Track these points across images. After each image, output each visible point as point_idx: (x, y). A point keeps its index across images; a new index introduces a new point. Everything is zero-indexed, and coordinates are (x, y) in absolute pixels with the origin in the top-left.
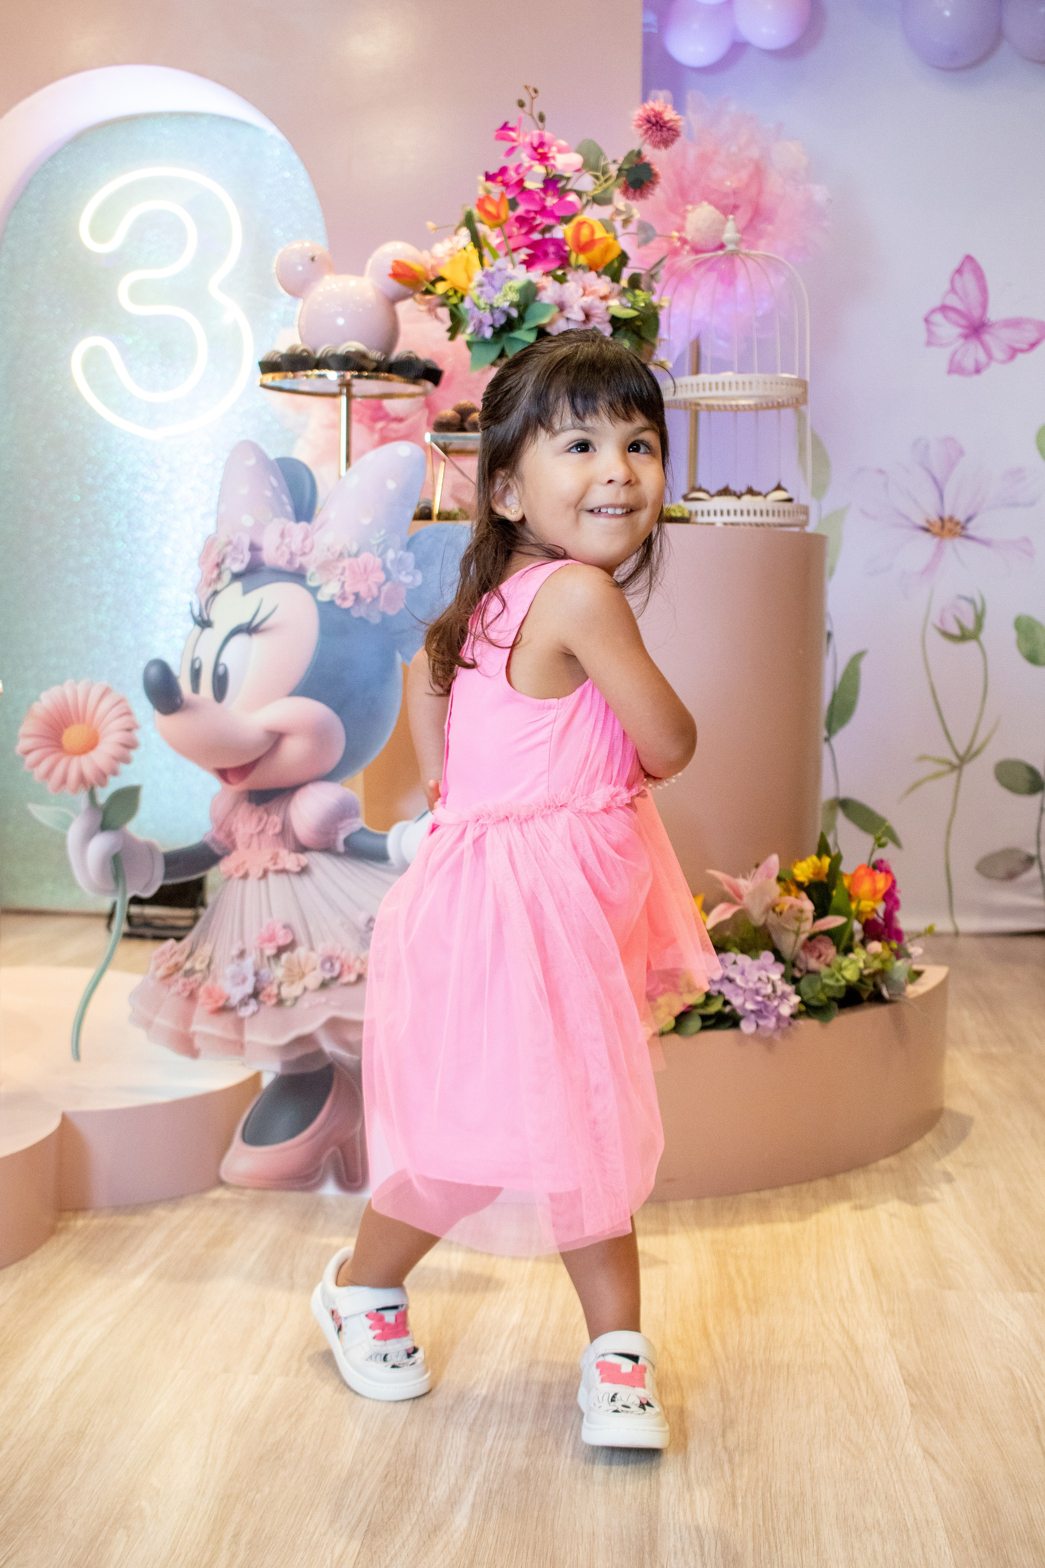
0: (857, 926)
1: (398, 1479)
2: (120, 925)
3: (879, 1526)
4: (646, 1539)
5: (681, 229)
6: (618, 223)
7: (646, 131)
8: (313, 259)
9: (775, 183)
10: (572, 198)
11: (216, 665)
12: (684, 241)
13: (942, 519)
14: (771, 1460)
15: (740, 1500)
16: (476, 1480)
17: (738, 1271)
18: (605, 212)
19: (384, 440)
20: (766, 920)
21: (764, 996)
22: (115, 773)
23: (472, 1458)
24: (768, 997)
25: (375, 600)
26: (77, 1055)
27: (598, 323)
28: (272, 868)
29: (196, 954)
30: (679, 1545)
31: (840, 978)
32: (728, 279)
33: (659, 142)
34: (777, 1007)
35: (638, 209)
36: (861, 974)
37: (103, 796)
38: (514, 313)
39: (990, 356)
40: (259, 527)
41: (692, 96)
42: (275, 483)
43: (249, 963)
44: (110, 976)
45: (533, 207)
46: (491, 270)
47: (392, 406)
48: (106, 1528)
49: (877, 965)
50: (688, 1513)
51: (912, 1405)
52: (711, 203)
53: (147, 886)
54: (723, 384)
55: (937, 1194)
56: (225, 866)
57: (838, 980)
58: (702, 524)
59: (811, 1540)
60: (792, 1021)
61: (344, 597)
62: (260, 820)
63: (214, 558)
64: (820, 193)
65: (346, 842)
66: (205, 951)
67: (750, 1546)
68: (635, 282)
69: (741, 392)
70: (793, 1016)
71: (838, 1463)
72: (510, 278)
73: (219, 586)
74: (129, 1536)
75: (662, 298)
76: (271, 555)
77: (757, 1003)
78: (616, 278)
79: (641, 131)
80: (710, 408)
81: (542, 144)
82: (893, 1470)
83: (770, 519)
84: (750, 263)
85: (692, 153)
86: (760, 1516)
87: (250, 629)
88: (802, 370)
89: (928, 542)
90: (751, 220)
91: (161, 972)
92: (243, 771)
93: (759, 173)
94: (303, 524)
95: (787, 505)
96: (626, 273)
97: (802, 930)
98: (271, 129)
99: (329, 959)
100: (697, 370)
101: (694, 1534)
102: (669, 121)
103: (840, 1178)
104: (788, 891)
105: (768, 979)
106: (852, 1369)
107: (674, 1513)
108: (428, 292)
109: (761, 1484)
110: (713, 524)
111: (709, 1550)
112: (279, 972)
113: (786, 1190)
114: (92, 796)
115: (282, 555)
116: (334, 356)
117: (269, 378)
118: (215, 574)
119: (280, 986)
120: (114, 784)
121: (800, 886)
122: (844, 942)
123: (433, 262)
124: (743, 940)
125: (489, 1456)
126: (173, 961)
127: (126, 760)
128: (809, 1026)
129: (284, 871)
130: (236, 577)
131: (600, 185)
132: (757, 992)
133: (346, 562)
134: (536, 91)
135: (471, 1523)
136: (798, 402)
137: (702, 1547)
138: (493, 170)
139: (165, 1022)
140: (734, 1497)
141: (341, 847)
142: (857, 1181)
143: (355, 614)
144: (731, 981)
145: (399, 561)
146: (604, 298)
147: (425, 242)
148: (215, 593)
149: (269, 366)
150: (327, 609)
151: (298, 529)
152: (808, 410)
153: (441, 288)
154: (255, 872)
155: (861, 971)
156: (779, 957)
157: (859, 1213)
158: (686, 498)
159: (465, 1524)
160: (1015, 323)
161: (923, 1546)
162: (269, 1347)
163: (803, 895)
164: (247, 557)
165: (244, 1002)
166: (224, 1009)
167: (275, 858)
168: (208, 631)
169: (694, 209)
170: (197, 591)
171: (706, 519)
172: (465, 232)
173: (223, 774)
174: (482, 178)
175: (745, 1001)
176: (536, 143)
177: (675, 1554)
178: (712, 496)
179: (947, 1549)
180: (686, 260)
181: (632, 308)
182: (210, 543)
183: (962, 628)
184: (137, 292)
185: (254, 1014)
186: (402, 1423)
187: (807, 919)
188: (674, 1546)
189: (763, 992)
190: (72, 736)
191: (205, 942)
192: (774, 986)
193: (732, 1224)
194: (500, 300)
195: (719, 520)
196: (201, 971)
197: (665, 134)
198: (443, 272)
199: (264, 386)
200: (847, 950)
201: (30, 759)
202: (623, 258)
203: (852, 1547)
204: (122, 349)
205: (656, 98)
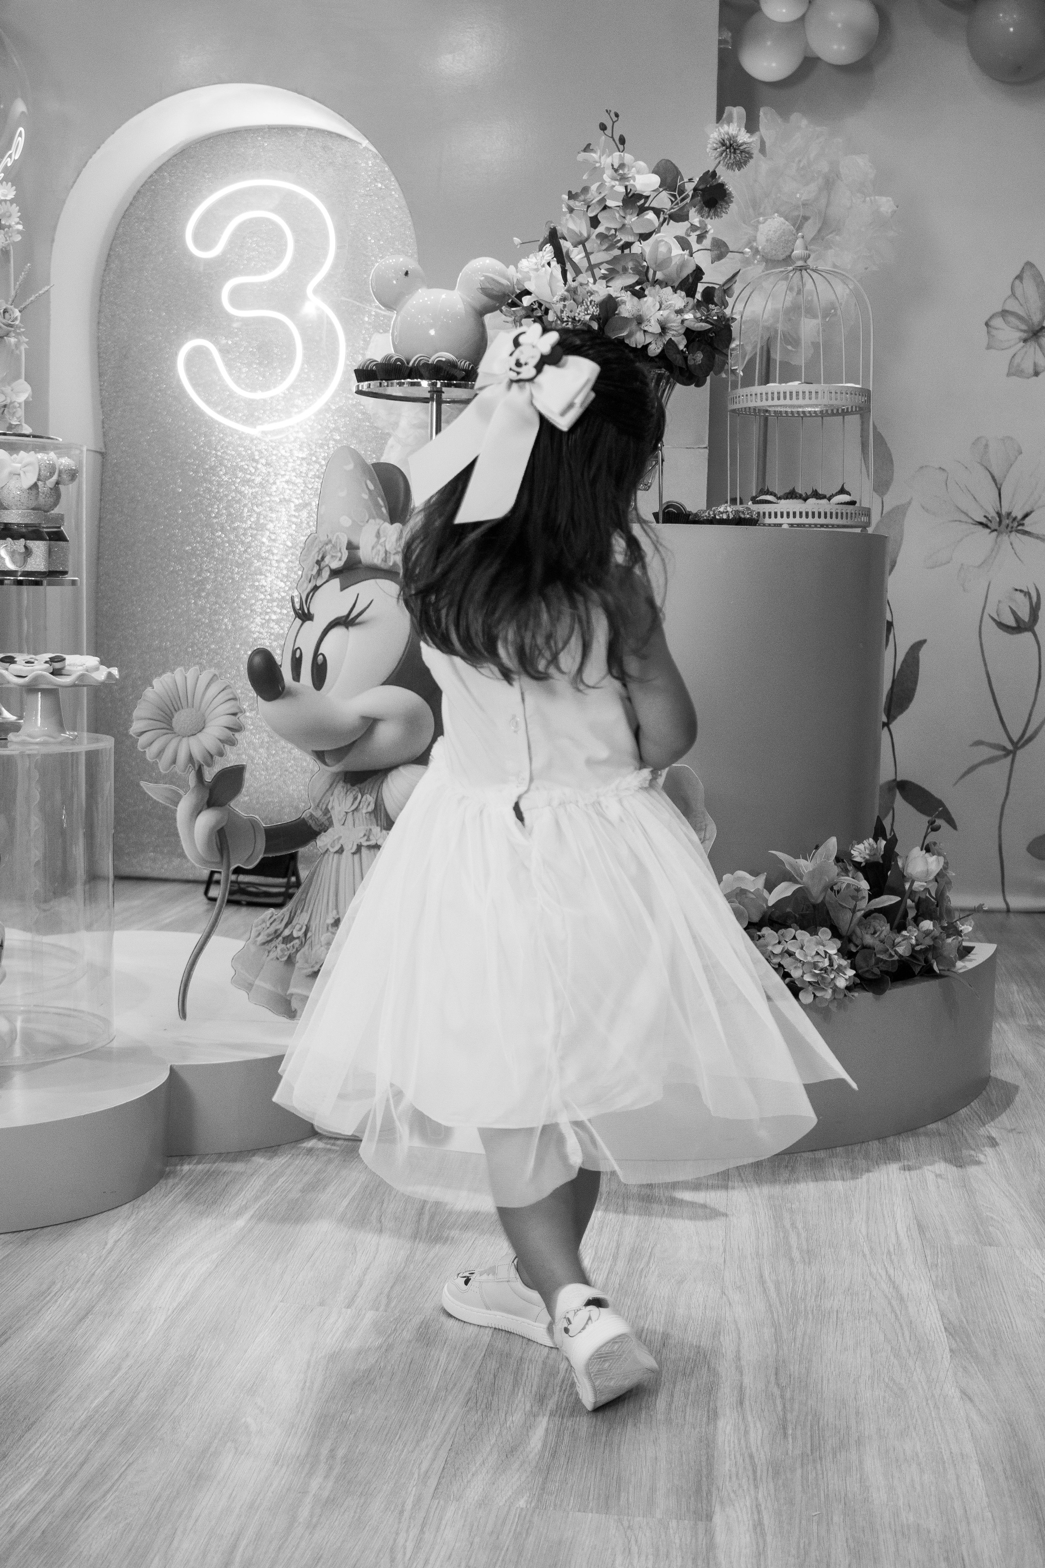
0: (910, 905)
1: (478, 1405)
2: (221, 892)
3: (918, 1457)
4: (704, 1464)
5: (753, 240)
6: (692, 239)
7: (721, 153)
8: (407, 274)
10: (650, 216)
11: (316, 654)
12: (756, 251)
13: (999, 514)
14: (819, 1396)
15: (790, 1432)
16: (549, 1408)
17: (793, 1225)
18: (680, 228)
20: (824, 898)
21: (821, 970)
22: (221, 754)
23: (546, 1389)
24: (825, 970)
26: (183, 1013)
27: (674, 335)
28: (365, 844)
29: (294, 922)
30: (734, 1470)
31: (893, 953)
33: (732, 164)
34: (832, 980)
35: (715, 227)
36: (913, 949)
37: (209, 775)
38: (595, 326)
40: (356, 528)
41: (765, 115)
42: (372, 487)
45: (614, 225)
46: (574, 284)
48: (216, 1441)
49: (928, 942)
50: (742, 1441)
51: (951, 1350)
52: (781, 215)
53: (250, 858)
54: (791, 393)
55: (982, 1158)
56: (323, 841)
57: (891, 956)
58: (770, 525)
59: (854, 1468)
60: (846, 992)
62: (355, 799)
63: (315, 556)
64: (886, 205)
66: (302, 919)
68: (709, 294)
69: (807, 401)
70: (848, 988)
71: (882, 1402)
72: (591, 293)
73: (319, 582)
74: (236, 1449)
75: (734, 311)
76: (367, 554)
77: (815, 975)
78: (691, 293)
79: (716, 154)
80: (778, 414)
81: (622, 166)
82: (932, 1409)
83: (834, 521)
85: (764, 168)
86: (809, 1445)
87: (346, 622)
88: (866, 380)
89: (985, 537)
90: (819, 231)
91: (262, 938)
92: (340, 753)
93: (829, 184)
94: (396, 524)
95: (850, 508)
96: (701, 288)
97: (858, 908)
98: (365, 143)
100: (766, 379)
101: (747, 1460)
102: (742, 145)
104: (846, 871)
105: (826, 952)
106: (896, 1316)
107: (729, 1441)
108: (513, 305)
109: (810, 1417)
110: (781, 525)
111: (761, 1476)
113: (839, 1150)
114: (200, 774)
115: (378, 553)
116: (426, 365)
117: (364, 386)
118: (315, 571)
120: (221, 764)
121: (857, 866)
122: (898, 920)
123: (519, 276)
124: (803, 916)
125: (561, 1387)
126: (272, 929)
127: (232, 743)
128: (864, 998)
129: (376, 847)
130: (335, 573)
131: (677, 204)
132: (815, 965)
134: (617, 115)
135: (544, 1445)
136: (864, 412)
137: (755, 1472)
138: (575, 189)
139: (264, 984)
140: (785, 1428)
142: (907, 1145)
144: (791, 954)
146: (679, 312)
147: (511, 258)
148: (316, 588)
149: (363, 374)
151: (392, 529)
152: (872, 414)
153: (526, 301)
154: (350, 848)
155: (913, 947)
156: (836, 933)
157: (907, 1173)
158: (755, 501)
159: (539, 1446)
161: (958, 1477)
162: (360, 1284)
163: (860, 875)
164: (345, 555)
167: (368, 834)
168: (308, 623)
169: (766, 220)
171: (773, 521)
172: (549, 248)
173: (320, 755)
174: (566, 197)
175: (804, 973)
176: (618, 164)
177: (730, 1478)
178: (779, 498)
179: (980, 1481)
180: (756, 270)
181: (706, 321)
182: (312, 540)
183: (1017, 619)
184: (239, 297)
186: (482, 1354)
187: (864, 897)
188: (730, 1471)
189: (821, 965)
190: (181, 719)
191: (302, 911)
192: (830, 959)
193: (787, 1181)
194: (582, 314)
195: (786, 522)
196: (298, 938)
197: (739, 156)
198: (529, 286)
199: (359, 392)
200: (900, 927)
201: (143, 740)
202: (698, 273)
203: (892, 1476)
204: (224, 351)
205: (729, 121)
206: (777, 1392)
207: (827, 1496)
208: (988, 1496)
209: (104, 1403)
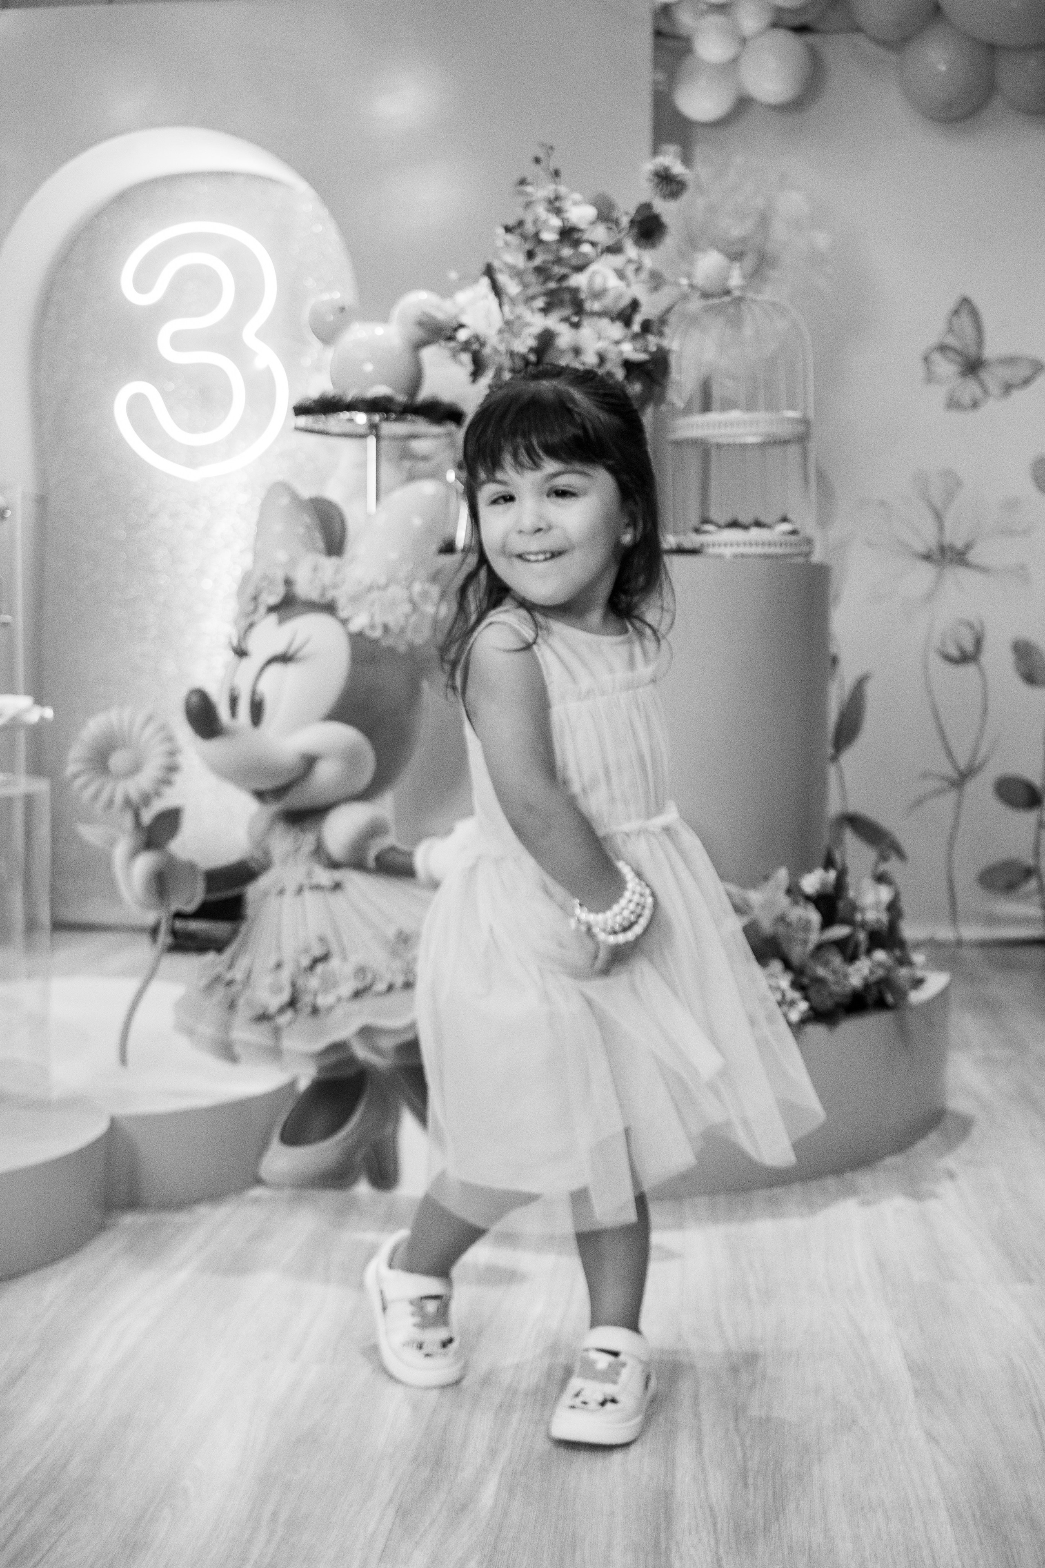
0: (862, 936)
1: (428, 1460)
2: (164, 938)
3: (884, 1504)
4: (662, 1517)
5: (689, 276)
6: (630, 271)
7: (658, 184)
8: (342, 309)
9: (779, 231)
10: (586, 248)
11: (254, 692)
12: (692, 286)
13: (941, 547)
14: (781, 1442)
15: (751, 1481)
16: (501, 1462)
17: (751, 1263)
18: (617, 260)
19: (412, 477)
20: (775, 931)
22: (158, 795)
23: (498, 1440)
25: (402, 631)
26: (123, 1060)
27: (612, 366)
28: (307, 884)
29: (236, 966)
30: (693, 1523)
31: (846, 985)
32: (736, 323)
33: (668, 195)
35: (649, 258)
36: (866, 981)
37: (147, 817)
38: (532, 358)
39: (986, 392)
40: (293, 562)
41: (700, 151)
42: (308, 520)
43: (285, 975)
44: (155, 987)
45: (549, 257)
46: (511, 316)
47: (419, 446)
48: (153, 1507)
49: (880, 972)
50: (702, 1493)
51: (915, 1390)
52: (719, 250)
53: (189, 902)
54: (731, 422)
55: (940, 1190)
56: (263, 882)
57: (844, 987)
58: (713, 555)
59: (819, 1518)
60: (801, 1025)
61: (373, 627)
62: (295, 839)
63: (250, 591)
64: (822, 240)
65: (378, 859)
66: (243, 963)
67: (761, 1524)
68: (646, 327)
69: (747, 430)
70: (803, 1021)
72: (529, 324)
73: (256, 617)
74: (174, 1515)
75: (672, 342)
76: (304, 589)
78: (628, 323)
79: (650, 185)
80: (719, 446)
81: (557, 198)
82: (897, 1453)
83: (778, 550)
84: (756, 309)
85: (701, 203)
86: (771, 1494)
87: (284, 658)
88: (805, 408)
89: (926, 572)
90: (757, 267)
91: (204, 982)
92: (279, 792)
93: (764, 221)
94: (334, 560)
95: (793, 538)
96: (638, 319)
97: (809, 939)
98: (302, 187)
99: (361, 971)
100: (706, 407)
101: (708, 1513)
102: (677, 176)
103: (848, 1175)
104: (796, 903)
105: (778, 986)
106: (858, 1356)
107: (688, 1493)
108: (451, 338)
109: (771, 1465)
110: (723, 556)
111: (722, 1527)
112: (313, 982)
113: (796, 1185)
114: (137, 817)
115: (315, 588)
116: (364, 399)
117: (303, 421)
118: (252, 607)
119: (315, 995)
120: (158, 806)
121: (808, 898)
122: (850, 951)
123: (455, 309)
125: (514, 1438)
126: (214, 973)
127: (169, 783)
128: (816, 1030)
129: (317, 887)
130: (272, 609)
131: (613, 236)
133: (375, 595)
134: (551, 148)
135: (495, 1504)
136: (802, 439)
137: (715, 1524)
138: (511, 222)
139: (207, 1029)
140: (745, 1477)
141: (371, 863)
142: (863, 1179)
143: (385, 643)
145: (425, 594)
146: (617, 343)
147: (446, 291)
148: (251, 625)
149: (301, 410)
150: (358, 640)
151: (329, 564)
152: (812, 446)
153: (462, 335)
154: (291, 888)
155: (866, 978)
156: (788, 966)
157: (864, 1207)
158: (697, 531)
159: (490, 1505)
160: (1010, 361)
161: (925, 1525)
162: (306, 1336)
163: (811, 906)
164: (282, 591)
165: (281, 1010)
166: (263, 1017)
167: (309, 875)
168: (245, 660)
169: (703, 256)
170: (236, 622)
171: (716, 551)
172: (485, 281)
173: (261, 795)
174: (501, 231)
176: (552, 196)
177: (690, 1532)
178: (721, 528)
179: (948, 1527)
180: (695, 304)
181: (644, 352)
182: (247, 577)
183: (961, 650)
184: (179, 341)
185: (291, 1023)
186: (433, 1406)
187: (814, 929)
188: (689, 1524)
190: (118, 761)
191: (243, 954)
192: (783, 993)
193: (744, 1220)
194: (519, 346)
195: (728, 552)
196: (241, 981)
197: (674, 187)
198: (464, 320)
199: (297, 429)
200: (851, 958)
201: (79, 782)
202: (635, 305)
203: (858, 1526)
204: (165, 395)
205: (665, 153)
206: (736, 1440)
207: (790, 1549)
208: (958, 1544)
209: (35, 1470)
